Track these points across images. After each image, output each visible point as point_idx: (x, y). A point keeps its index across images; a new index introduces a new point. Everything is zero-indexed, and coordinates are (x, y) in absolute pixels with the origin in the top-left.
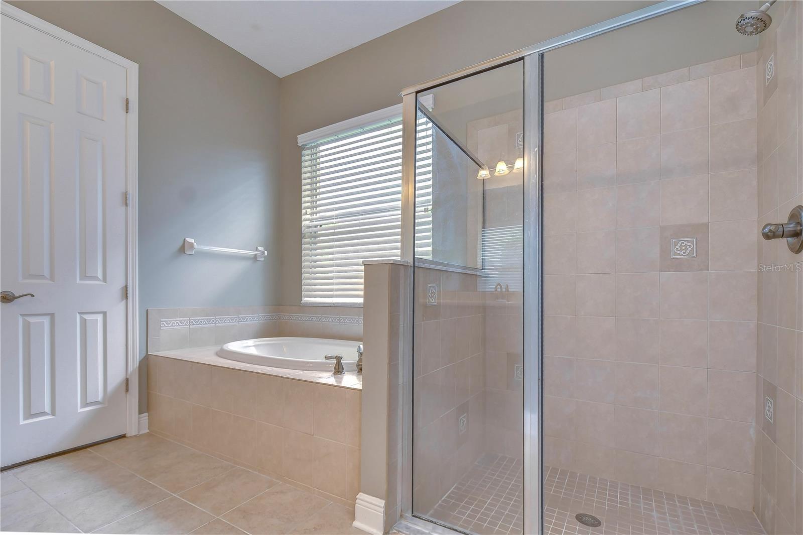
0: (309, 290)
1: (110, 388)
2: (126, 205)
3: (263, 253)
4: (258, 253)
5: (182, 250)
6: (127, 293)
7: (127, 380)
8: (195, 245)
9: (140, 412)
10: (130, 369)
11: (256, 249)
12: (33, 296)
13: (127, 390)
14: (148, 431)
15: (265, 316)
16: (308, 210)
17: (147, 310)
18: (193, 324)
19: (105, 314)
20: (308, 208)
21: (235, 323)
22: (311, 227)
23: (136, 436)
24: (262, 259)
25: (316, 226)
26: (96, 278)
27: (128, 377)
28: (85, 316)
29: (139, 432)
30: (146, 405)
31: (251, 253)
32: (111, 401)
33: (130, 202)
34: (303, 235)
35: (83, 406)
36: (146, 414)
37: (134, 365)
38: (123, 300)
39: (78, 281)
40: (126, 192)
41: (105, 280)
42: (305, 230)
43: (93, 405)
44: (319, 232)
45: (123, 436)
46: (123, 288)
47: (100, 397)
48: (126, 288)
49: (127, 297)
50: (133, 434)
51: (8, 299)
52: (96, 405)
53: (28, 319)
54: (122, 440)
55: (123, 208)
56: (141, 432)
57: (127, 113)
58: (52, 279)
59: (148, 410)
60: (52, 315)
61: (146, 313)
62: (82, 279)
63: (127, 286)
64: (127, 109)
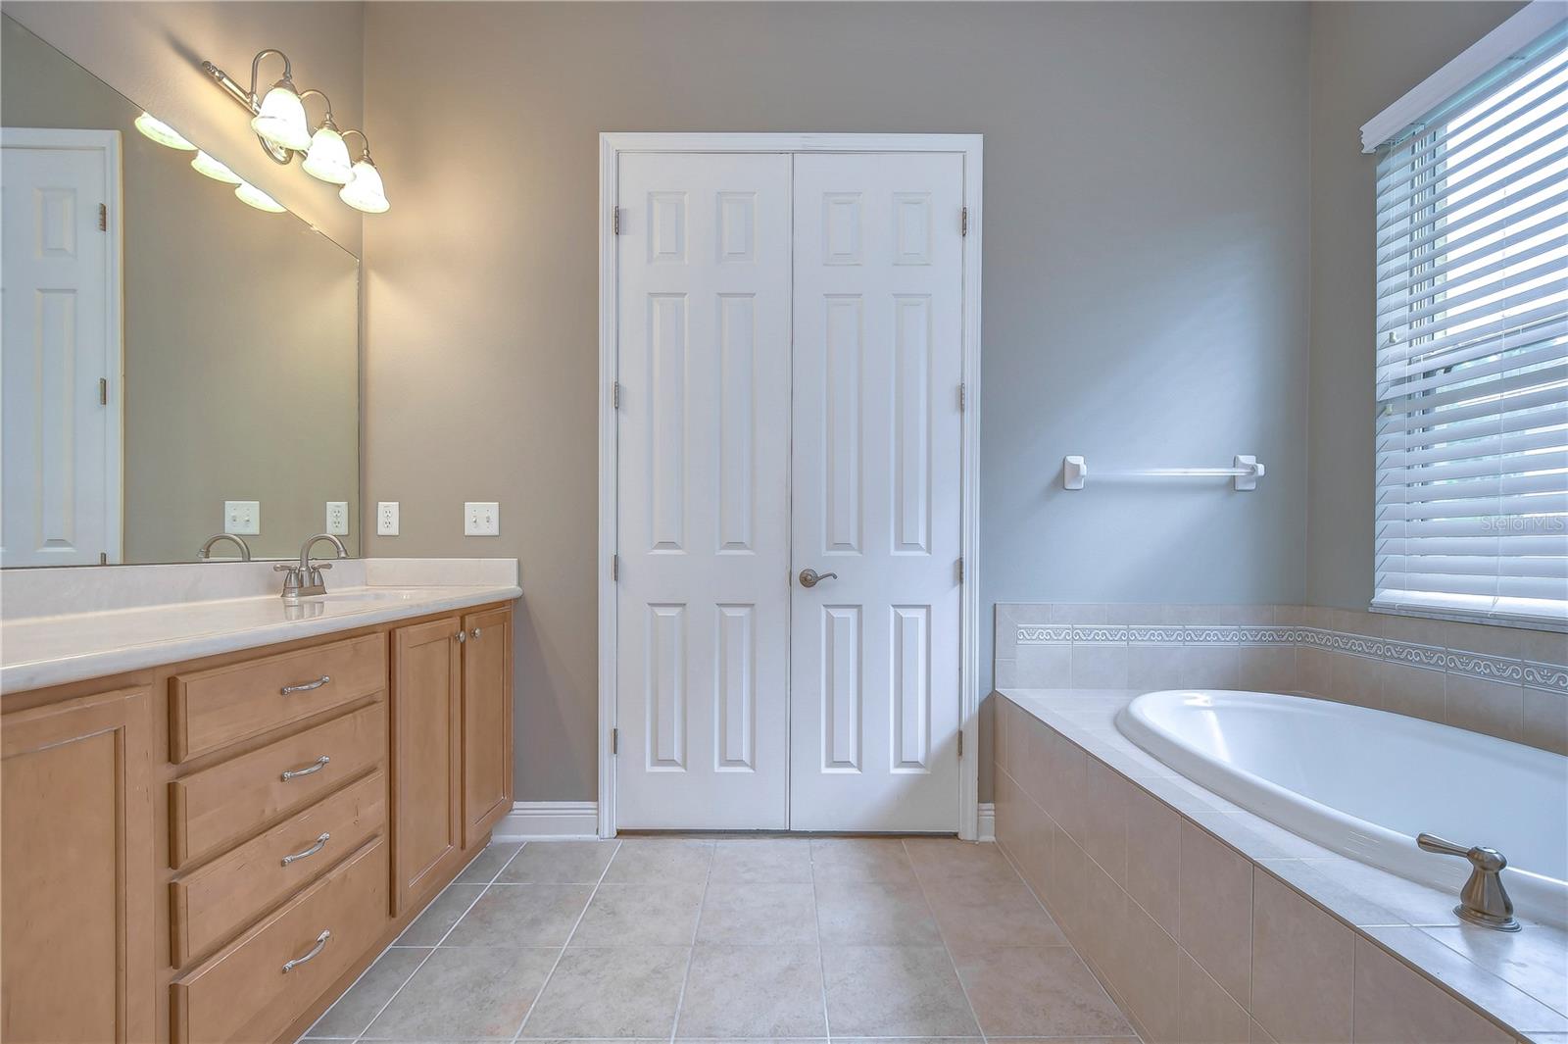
0: (1400, 568)
1: (936, 742)
2: (962, 410)
3: (1254, 469)
4: (1239, 472)
5: (1059, 482)
6: (961, 573)
7: (961, 734)
8: (1084, 470)
9: (982, 799)
10: (966, 714)
11: (1235, 463)
12: (835, 577)
13: (960, 753)
14: (993, 839)
15: (1258, 631)
16: (1396, 332)
17: (995, 606)
18: (1081, 639)
19: (928, 607)
20: (1399, 323)
21: (1176, 644)
22: (1410, 379)
23: (973, 843)
24: (1252, 486)
25: (1427, 374)
26: (916, 546)
27: (962, 728)
28: (900, 612)
29: (978, 836)
30: (989, 788)
31: (1222, 472)
32: (936, 766)
33: (967, 403)
34: (1379, 408)
35: (897, 766)
36: (991, 806)
37: (971, 708)
38: (955, 585)
39: (892, 552)
40: (962, 384)
41: (929, 550)
42: (1384, 392)
43: (910, 767)
44: (1439, 391)
45: (955, 836)
46: (955, 562)
47: (920, 756)
48: (960, 562)
49: (961, 580)
50: (969, 838)
51: (808, 580)
52: (916, 767)
53: (833, 612)
54: (953, 842)
55: (958, 415)
56: (983, 838)
57: (964, 235)
58: (860, 550)
59: (993, 799)
60: (859, 607)
61: (992, 610)
62: (897, 548)
63: (961, 558)
64: (964, 228)
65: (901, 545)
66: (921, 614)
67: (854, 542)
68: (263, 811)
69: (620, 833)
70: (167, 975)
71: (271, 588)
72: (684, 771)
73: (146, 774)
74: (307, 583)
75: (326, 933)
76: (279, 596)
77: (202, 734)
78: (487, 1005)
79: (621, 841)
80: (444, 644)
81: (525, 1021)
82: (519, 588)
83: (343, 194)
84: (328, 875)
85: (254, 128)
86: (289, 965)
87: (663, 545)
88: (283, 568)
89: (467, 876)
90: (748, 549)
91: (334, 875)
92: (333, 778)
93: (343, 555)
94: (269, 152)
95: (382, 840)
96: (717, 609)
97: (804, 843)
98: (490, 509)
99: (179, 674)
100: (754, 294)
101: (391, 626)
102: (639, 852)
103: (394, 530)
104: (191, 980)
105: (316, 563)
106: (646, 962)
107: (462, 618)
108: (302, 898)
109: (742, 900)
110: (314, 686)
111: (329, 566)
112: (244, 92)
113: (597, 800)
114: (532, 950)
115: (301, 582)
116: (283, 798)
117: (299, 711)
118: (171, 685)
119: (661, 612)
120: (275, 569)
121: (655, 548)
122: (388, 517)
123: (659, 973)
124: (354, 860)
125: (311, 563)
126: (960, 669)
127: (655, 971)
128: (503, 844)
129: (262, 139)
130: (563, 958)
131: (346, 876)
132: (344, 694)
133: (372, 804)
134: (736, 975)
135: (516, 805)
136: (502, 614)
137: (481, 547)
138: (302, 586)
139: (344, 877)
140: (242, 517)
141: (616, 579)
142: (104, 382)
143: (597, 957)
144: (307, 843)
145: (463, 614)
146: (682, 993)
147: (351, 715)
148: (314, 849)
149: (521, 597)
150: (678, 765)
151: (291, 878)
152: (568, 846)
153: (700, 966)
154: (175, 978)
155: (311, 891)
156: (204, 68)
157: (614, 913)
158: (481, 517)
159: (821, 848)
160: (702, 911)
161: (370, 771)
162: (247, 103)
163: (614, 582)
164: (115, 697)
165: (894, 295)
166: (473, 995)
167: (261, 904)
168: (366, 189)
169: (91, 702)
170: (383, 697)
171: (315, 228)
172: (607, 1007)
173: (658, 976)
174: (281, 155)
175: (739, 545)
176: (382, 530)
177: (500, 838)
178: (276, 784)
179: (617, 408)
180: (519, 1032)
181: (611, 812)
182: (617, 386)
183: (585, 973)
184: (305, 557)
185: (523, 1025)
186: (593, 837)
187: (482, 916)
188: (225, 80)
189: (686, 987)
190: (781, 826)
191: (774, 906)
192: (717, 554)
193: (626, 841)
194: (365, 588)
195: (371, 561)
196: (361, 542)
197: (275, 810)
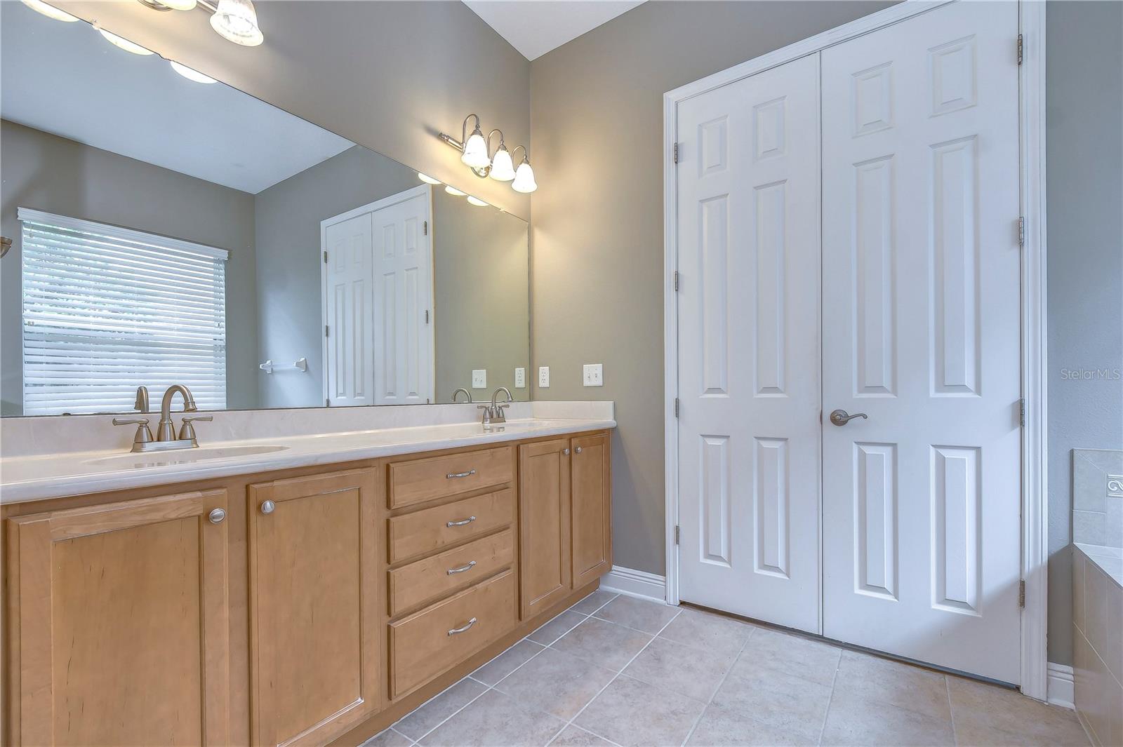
2: (1021, 244)
6: (1022, 416)
7: (1022, 584)
9: (1052, 656)
10: (1029, 565)
12: (865, 417)
13: (1022, 603)
14: (1071, 705)
17: (1072, 452)
19: (978, 449)
23: (1040, 702)
26: (962, 388)
27: (1024, 578)
28: (944, 452)
29: (1048, 698)
33: (1028, 237)
35: (940, 602)
36: (1066, 668)
37: (1038, 554)
38: (1013, 427)
39: (932, 394)
40: (1021, 217)
41: (978, 390)
43: (957, 606)
45: (1017, 688)
46: (1014, 403)
47: (969, 596)
48: (1021, 405)
49: (1022, 423)
50: (1036, 695)
51: (839, 420)
52: (961, 607)
53: (865, 448)
54: (1011, 695)
55: (1016, 251)
56: (1055, 701)
57: (1020, 64)
58: (895, 391)
59: (1071, 661)
60: (894, 445)
61: (1067, 458)
62: (938, 390)
63: (1021, 400)
64: (1020, 54)
65: (942, 386)
66: (969, 457)
67: (886, 383)
68: (436, 542)
69: (683, 603)
70: (386, 619)
71: (478, 419)
72: (729, 566)
73: (373, 513)
74: (496, 416)
75: (474, 619)
76: (481, 423)
77: (402, 496)
78: (562, 694)
79: (682, 609)
80: (555, 456)
81: (579, 713)
82: (614, 422)
83: (514, 186)
84: (477, 586)
85: (464, 161)
86: (451, 632)
87: (711, 390)
88: (482, 407)
89: (578, 607)
90: (782, 392)
91: (480, 586)
92: (479, 529)
93: (510, 399)
94: (477, 174)
95: (513, 571)
96: (755, 441)
97: (837, 651)
98: (598, 368)
99: (391, 463)
100: (785, 181)
101: (519, 443)
102: (693, 621)
103: (547, 384)
104: (396, 625)
105: (501, 404)
106: (670, 703)
107: (570, 440)
108: (460, 595)
109: (761, 681)
110: (465, 474)
111: (508, 406)
112: (459, 144)
113: (665, 576)
114: (598, 667)
115: (492, 416)
116: (449, 536)
117: (457, 488)
118: (388, 467)
119: (711, 442)
120: (478, 407)
121: (706, 393)
122: (544, 376)
123: (676, 715)
124: (493, 580)
125: (498, 405)
126: (1022, 516)
127: (673, 713)
128: (606, 592)
129: (472, 168)
130: (616, 680)
131: (487, 589)
132: (487, 481)
133: (504, 548)
134: (734, 740)
135: (614, 567)
136: (602, 439)
137: (593, 394)
138: (492, 417)
139: (486, 589)
140: (479, 379)
141: (677, 415)
142: (427, 312)
143: (638, 687)
144: (463, 564)
145: (571, 437)
146: (688, 737)
147: (490, 494)
148: (466, 568)
149: (615, 428)
150: (724, 561)
151: (453, 583)
152: (645, 604)
153: (708, 722)
154: (389, 622)
155: (466, 592)
156: (440, 136)
157: (659, 660)
158: (593, 374)
159: (852, 659)
160: (726, 679)
161: (506, 528)
162: (460, 147)
163: (676, 419)
164: (358, 471)
165: (930, 146)
166: (556, 685)
167: (435, 593)
168: (525, 179)
169: (347, 473)
170: (513, 485)
171: (502, 210)
172: (632, 726)
173: (675, 717)
174: (483, 173)
175: (775, 389)
176: (541, 384)
177: (604, 587)
178: (444, 528)
179: (677, 290)
180: (574, 718)
181: (674, 586)
182: (677, 274)
183: (626, 696)
184: (494, 402)
185: (577, 715)
186: (662, 601)
187: (578, 635)
188: (450, 140)
189: (693, 733)
190: (814, 630)
191: (788, 695)
192: (755, 397)
193: (685, 610)
194: (532, 419)
195: (536, 404)
196: (531, 393)
197: (443, 542)
